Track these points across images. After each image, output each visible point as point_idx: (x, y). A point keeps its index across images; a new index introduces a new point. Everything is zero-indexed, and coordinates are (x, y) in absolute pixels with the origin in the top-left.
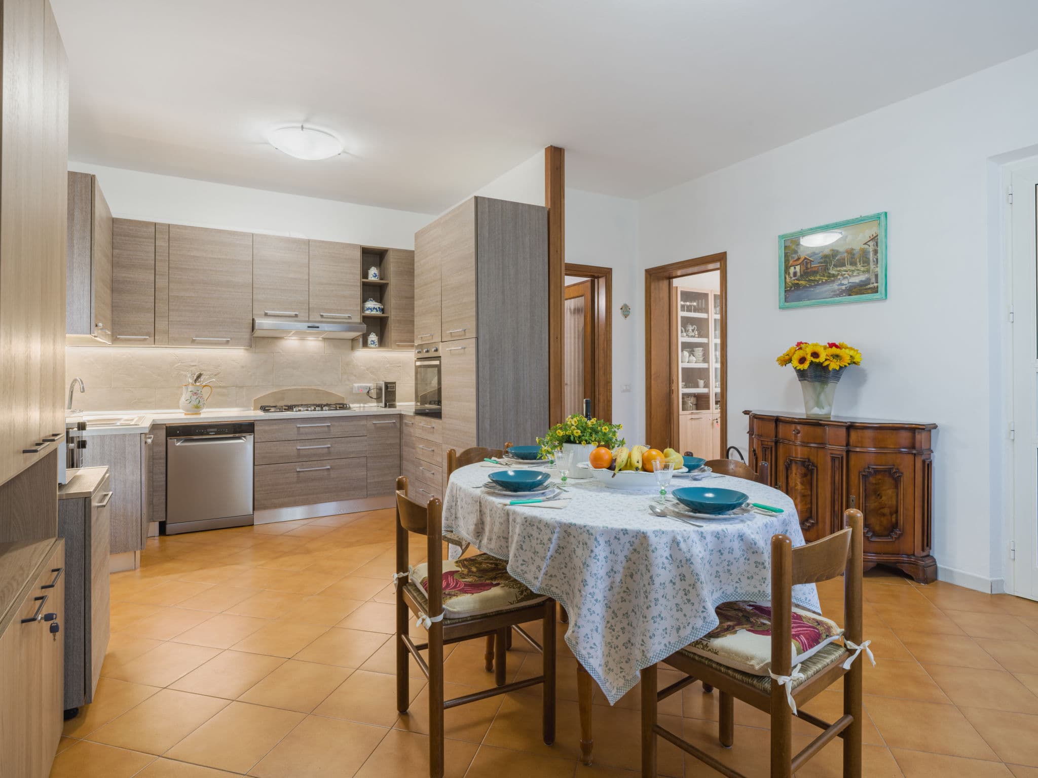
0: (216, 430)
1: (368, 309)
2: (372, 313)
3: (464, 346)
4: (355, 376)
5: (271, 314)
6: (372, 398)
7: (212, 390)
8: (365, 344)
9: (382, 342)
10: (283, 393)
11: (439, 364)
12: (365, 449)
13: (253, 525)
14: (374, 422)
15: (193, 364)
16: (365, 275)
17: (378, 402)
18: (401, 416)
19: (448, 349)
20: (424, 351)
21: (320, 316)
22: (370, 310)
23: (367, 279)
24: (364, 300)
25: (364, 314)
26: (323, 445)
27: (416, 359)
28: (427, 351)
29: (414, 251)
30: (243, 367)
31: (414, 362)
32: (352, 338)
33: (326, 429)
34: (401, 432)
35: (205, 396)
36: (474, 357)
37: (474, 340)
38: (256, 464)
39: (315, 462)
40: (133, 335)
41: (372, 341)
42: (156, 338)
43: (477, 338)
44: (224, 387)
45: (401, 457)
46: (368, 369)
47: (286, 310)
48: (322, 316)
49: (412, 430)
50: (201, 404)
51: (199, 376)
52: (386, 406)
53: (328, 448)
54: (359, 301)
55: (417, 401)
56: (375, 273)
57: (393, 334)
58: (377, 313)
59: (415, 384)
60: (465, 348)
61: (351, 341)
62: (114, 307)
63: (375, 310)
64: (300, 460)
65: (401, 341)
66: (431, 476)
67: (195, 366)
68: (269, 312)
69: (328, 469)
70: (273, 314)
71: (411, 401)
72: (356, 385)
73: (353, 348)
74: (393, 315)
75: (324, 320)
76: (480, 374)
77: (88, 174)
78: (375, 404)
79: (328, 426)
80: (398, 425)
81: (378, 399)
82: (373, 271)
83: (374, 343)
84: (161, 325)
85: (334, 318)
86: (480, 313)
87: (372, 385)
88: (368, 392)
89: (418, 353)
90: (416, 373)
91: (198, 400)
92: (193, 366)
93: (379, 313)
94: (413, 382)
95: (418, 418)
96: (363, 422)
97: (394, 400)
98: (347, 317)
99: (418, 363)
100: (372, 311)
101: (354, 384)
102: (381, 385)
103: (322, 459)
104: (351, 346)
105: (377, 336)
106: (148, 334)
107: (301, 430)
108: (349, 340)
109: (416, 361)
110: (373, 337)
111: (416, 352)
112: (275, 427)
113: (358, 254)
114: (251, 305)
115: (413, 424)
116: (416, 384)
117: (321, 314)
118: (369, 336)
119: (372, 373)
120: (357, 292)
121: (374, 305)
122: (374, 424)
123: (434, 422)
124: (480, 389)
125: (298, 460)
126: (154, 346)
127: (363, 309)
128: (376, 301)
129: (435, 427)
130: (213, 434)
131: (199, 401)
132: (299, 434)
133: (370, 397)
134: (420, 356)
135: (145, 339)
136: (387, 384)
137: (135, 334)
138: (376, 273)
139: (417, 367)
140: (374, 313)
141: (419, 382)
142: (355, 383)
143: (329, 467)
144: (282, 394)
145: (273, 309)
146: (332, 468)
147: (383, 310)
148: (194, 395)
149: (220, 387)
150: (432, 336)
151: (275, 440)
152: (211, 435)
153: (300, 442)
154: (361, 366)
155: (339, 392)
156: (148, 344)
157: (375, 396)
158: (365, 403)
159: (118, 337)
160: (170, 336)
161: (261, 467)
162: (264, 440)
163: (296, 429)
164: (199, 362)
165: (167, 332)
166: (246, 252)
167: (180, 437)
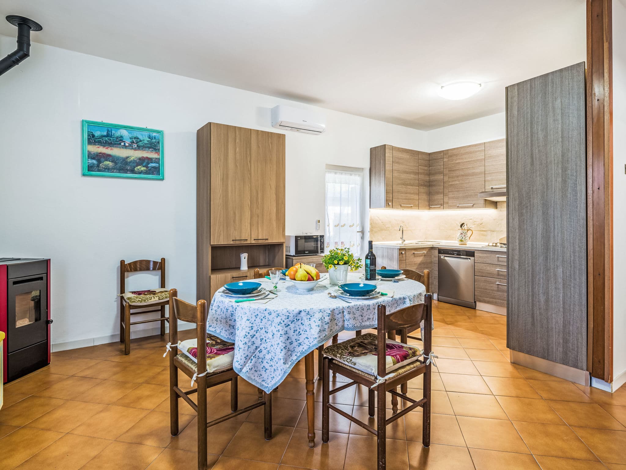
7: (472, 232)
13: (475, 309)
38: (475, 275)
42: (444, 206)
62: (429, 194)
64: (499, 277)
68: (494, 187)
77: (383, 145)
84: (446, 200)
106: (441, 205)
107: (500, 259)
112: (485, 255)
114: (484, 184)
125: (497, 277)
126: (443, 210)
132: (498, 261)
135: (440, 207)
137: (436, 205)
145: (496, 185)
148: (460, 235)
149: (483, 231)
151: (485, 263)
152: (455, 255)
153: (499, 266)
156: (441, 209)
160: (449, 204)
161: (478, 277)
162: (479, 262)
163: (497, 258)
164: (473, 217)
165: (447, 203)
166: (481, 155)
167: (442, 255)
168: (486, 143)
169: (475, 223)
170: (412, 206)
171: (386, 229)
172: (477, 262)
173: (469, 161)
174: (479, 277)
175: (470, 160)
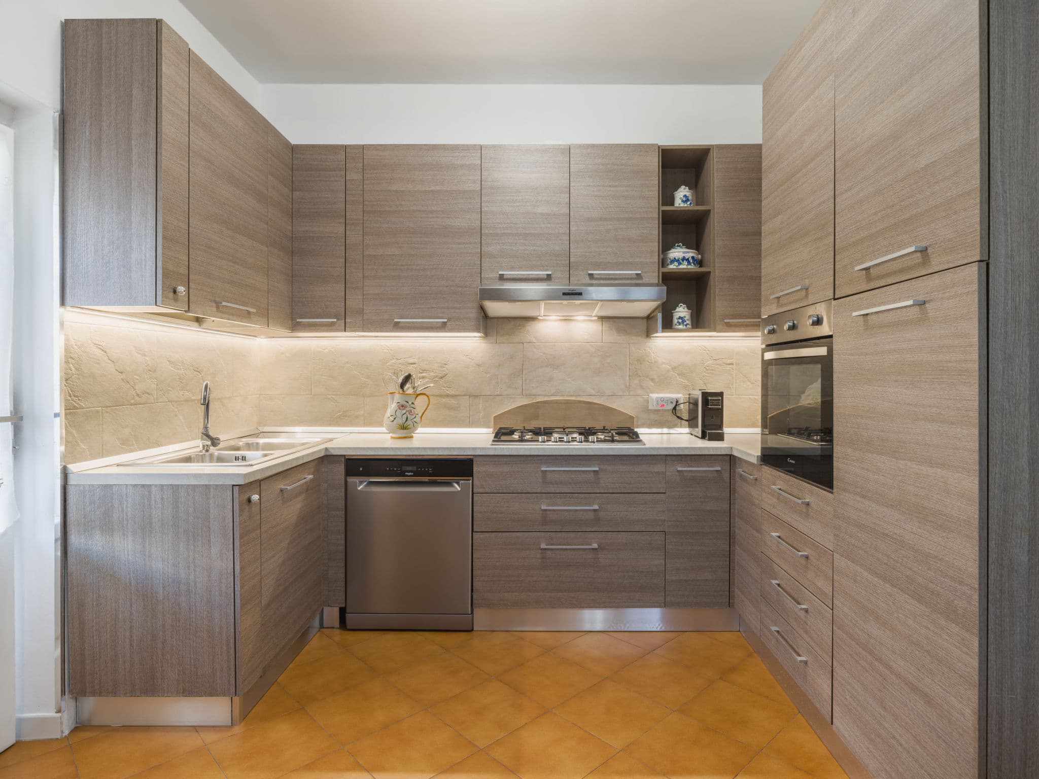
0: (414, 468)
1: (672, 262)
2: (681, 267)
3: (921, 298)
4: (653, 380)
5: (509, 277)
6: (682, 419)
7: (429, 399)
8: (668, 325)
9: (698, 322)
10: (537, 406)
11: (826, 354)
12: (662, 518)
13: (473, 630)
14: (679, 469)
15: (411, 361)
16: (667, 198)
17: (690, 426)
18: (731, 460)
19: (855, 314)
20: (786, 327)
21: (587, 276)
22: (676, 263)
23: (672, 204)
24: (666, 247)
25: (665, 270)
26: (586, 505)
27: (764, 346)
28: (793, 327)
29: (759, 147)
30: (479, 365)
31: (760, 353)
32: (646, 314)
33: (591, 476)
34: (732, 490)
35: (419, 410)
36: (972, 329)
37: (973, 272)
38: (475, 530)
39: (572, 535)
40: (317, 318)
41: (680, 318)
42: (346, 320)
43: (986, 264)
44: (453, 396)
45: (731, 537)
46: (674, 369)
47: (532, 268)
48: (591, 276)
49: (754, 492)
50: (409, 422)
51: (408, 378)
52: (703, 436)
53: (595, 510)
54: (655, 246)
55: (764, 426)
56: (685, 196)
57: (718, 304)
58: (689, 267)
59: (762, 396)
60: (924, 303)
61: (645, 321)
62: (293, 277)
63: (686, 263)
64: (547, 528)
65: (734, 316)
66: (802, 614)
67: (415, 364)
68: (507, 273)
69: (596, 549)
70: (512, 277)
71: (753, 425)
72: (654, 396)
73: (648, 333)
74: (718, 268)
75: (594, 282)
76: (997, 383)
77: (151, 20)
78: (687, 430)
79: (594, 471)
80: (726, 476)
81: (692, 422)
82: (682, 193)
83: (683, 321)
84: (354, 301)
85: (612, 279)
86: (996, 177)
87: (681, 396)
88: (675, 408)
89: (770, 332)
90: (765, 375)
91: (405, 416)
92: (412, 364)
93: (692, 267)
94: (758, 391)
95: (768, 472)
96: (659, 468)
97: (720, 427)
98: (635, 276)
99: (769, 355)
100: (680, 264)
101: (651, 395)
102: (696, 397)
103: (584, 529)
104: (645, 328)
105: (689, 308)
106: (336, 316)
107: (549, 476)
108: (642, 318)
109: (764, 351)
110: (682, 311)
111: (766, 332)
112: (506, 469)
113: (653, 162)
114: (479, 263)
115: (756, 480)
116: (765, 396)
117: (590, 272)
118: (675, 309)
119: (681, 374)
120: (653, 230)
121: (684, 253)
122: (679, 471)
123: (811, 492)
124: (995, 429)
125: (543, 529)
126: (344, 333)
127: (663, 263)
128: (687, 248)
129: (812, 505)
130: (411, 476)
131: (407, 418)
132: (545, 482)
133: (678, 417)
134: (774, 339)
135: (332, 324)
136: (705, 395)
137: (321, 316)
138: (688, 194)
139: (766, 364)
140: (684, 266)
141: (770, 393)
142: (652, 393)
143: (595, 546)
144: (534, 409)
145: (512, 269)
146: (601, 548)
147: (700, 263)
148: (400, 409)
149: (448, 396)
150: (807, 289)
151: (505, 491)
152: (407, 476)
153: (547, 498)
154: (663, 363)
155: (626, 406)
156: (337, 330)
157: (685, 416)
158: (669, 427)
159: (298, 320)
160: (365, 317)
161: (482, 536)
162: (487, 490)
163: (540, 473)
164: (419, 358)
165: (361, 312)
166: (470, 178)
167: (362, 479)
168: (486, 146)
169: (424, 374)
170: (249, 313)
171: (137, 398)
172: (481, 490)
173: (432, 191)
174: (487, 535)
175: (438, 188)
